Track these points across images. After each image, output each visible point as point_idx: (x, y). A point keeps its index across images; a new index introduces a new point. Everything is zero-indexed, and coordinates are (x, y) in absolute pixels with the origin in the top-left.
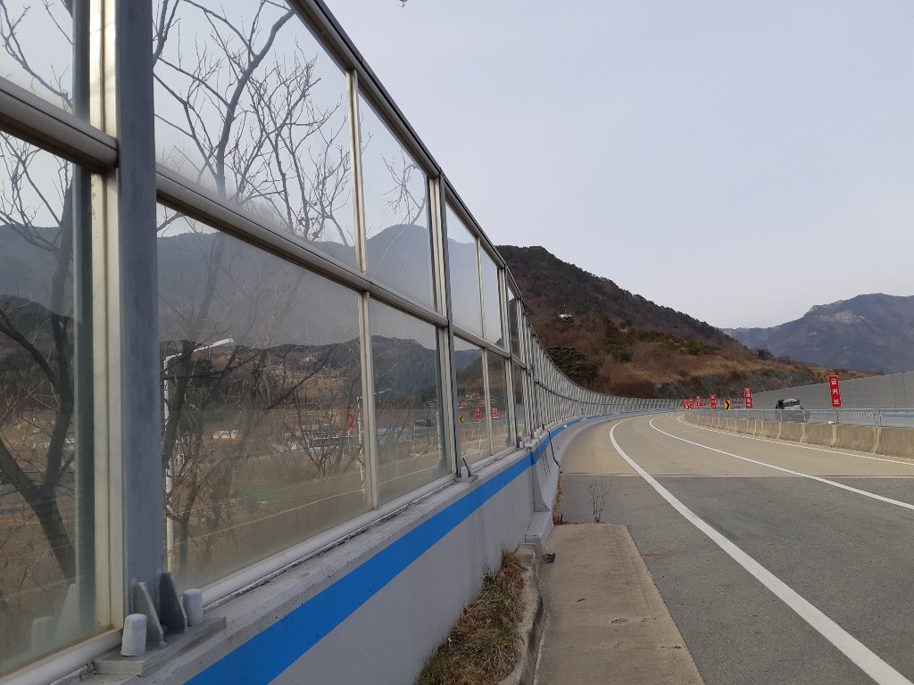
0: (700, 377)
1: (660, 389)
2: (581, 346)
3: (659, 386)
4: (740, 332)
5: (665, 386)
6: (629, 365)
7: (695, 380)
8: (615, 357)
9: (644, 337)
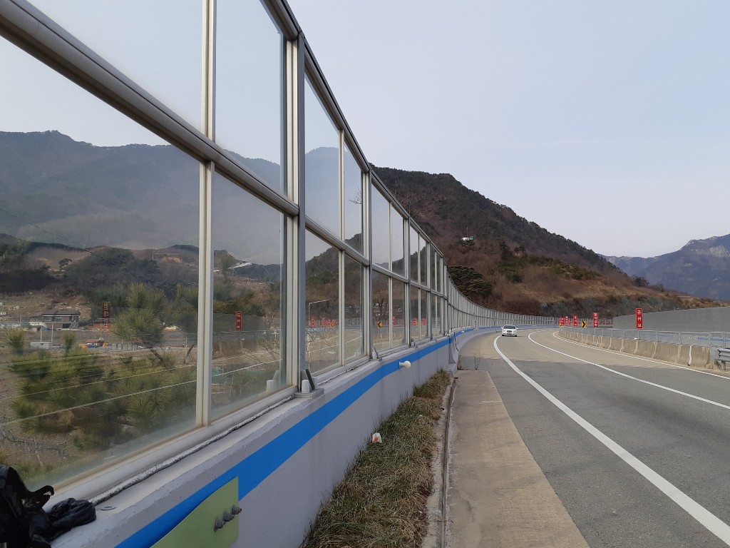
0: (581, 299)
1: (545, 308)
2: (479, 266)
3: (544, 305)
4: (623, 260)
5: (550, 306)
6: (519, 285)
7: (577, 301)
8: (509, 278)
9: (534, 261)
